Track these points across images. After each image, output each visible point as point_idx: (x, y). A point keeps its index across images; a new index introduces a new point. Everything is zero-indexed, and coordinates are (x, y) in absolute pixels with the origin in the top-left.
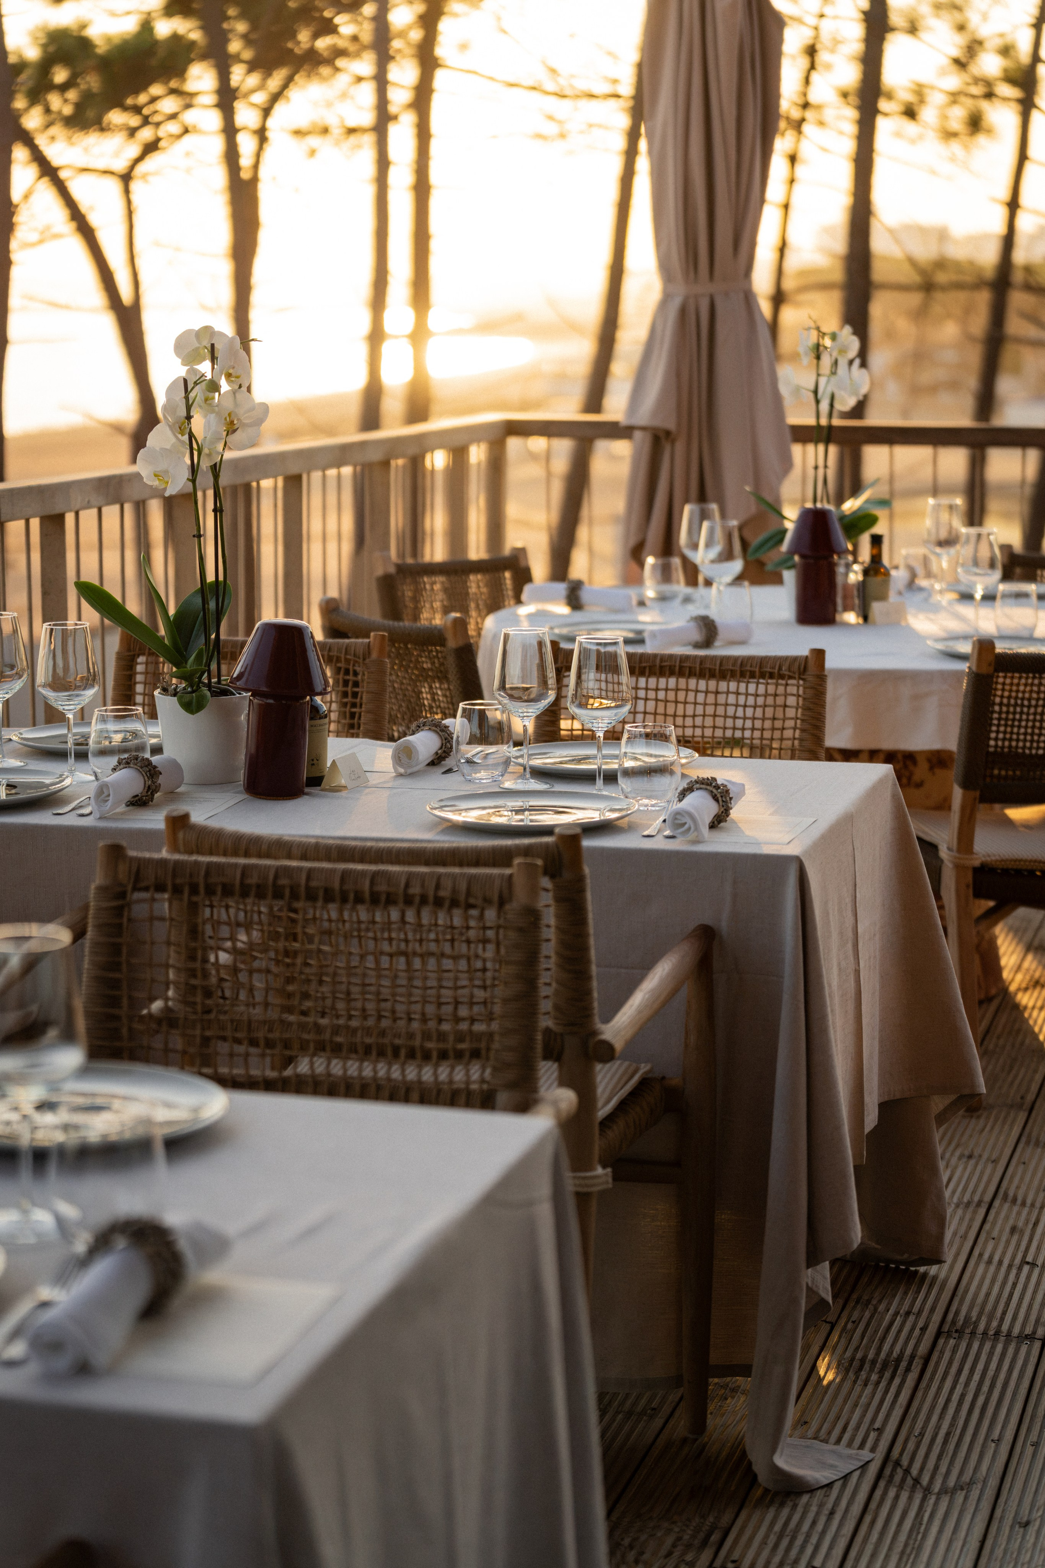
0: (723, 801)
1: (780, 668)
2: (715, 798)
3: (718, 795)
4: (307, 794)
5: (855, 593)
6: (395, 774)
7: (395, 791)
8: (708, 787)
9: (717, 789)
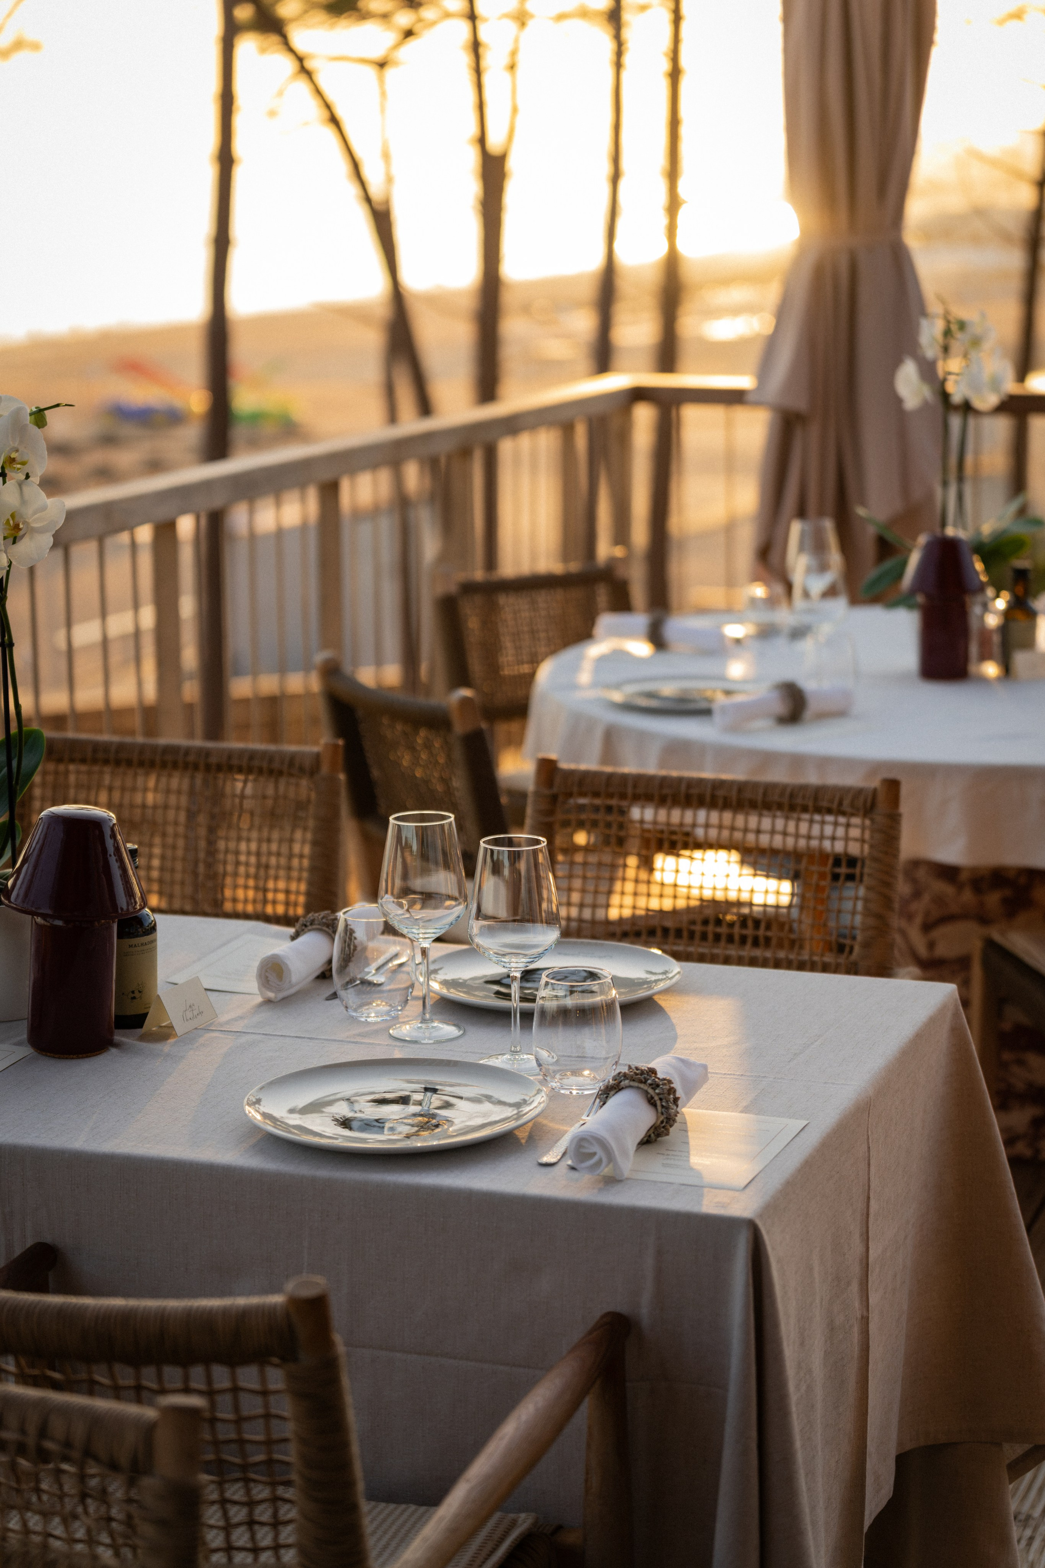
0: (663, 1106)
1: (840, 804)
2: (651, 1102)
3: (656, 1098)
4: (117, 1045)
5: (996, 639)
6: (259, 999)
7: (244, 1039)
8: (642, 1086)
9: (654, 1089)
